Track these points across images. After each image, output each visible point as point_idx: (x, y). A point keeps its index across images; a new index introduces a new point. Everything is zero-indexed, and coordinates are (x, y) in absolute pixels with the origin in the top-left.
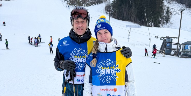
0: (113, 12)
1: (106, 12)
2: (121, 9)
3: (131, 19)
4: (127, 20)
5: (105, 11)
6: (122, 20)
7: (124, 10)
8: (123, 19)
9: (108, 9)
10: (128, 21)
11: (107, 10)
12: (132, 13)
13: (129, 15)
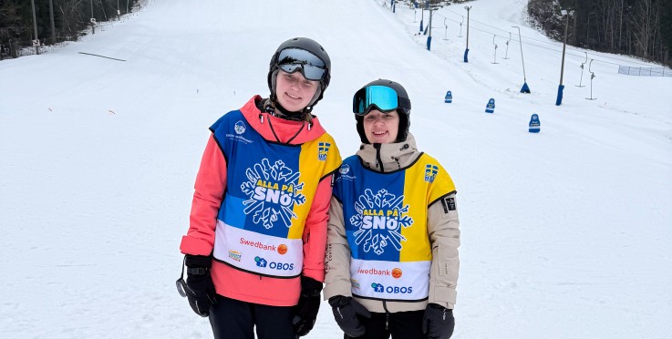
0: (558, 20)
1: (532, 19)
2: (594, 7)
3: (632, 44)
4: (615, 52)
5: (527, 16)
6: (597, 50)
7: (606, 12)
8: (601, 46)
9: (541, 11)
10: (622, 54)
11: (537, 15)
12: (638, 21)
13: (624, 30)
